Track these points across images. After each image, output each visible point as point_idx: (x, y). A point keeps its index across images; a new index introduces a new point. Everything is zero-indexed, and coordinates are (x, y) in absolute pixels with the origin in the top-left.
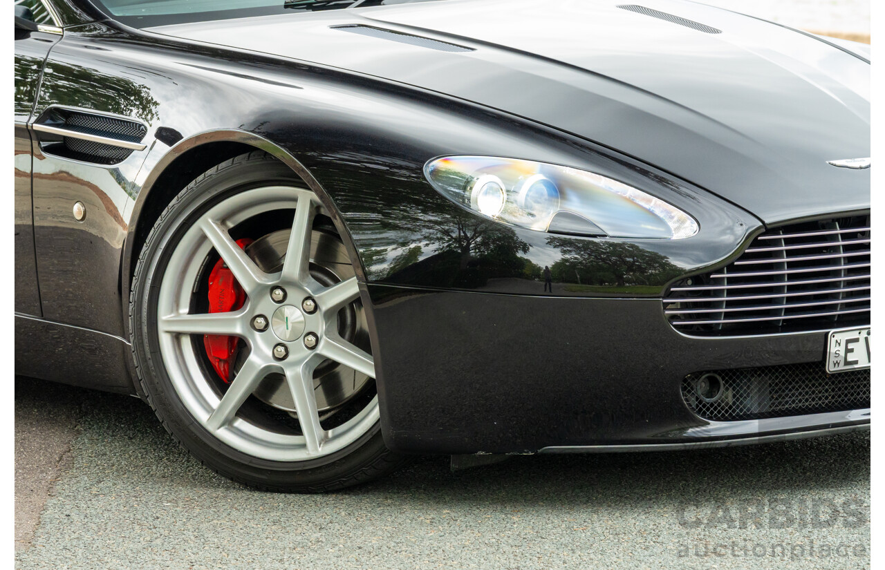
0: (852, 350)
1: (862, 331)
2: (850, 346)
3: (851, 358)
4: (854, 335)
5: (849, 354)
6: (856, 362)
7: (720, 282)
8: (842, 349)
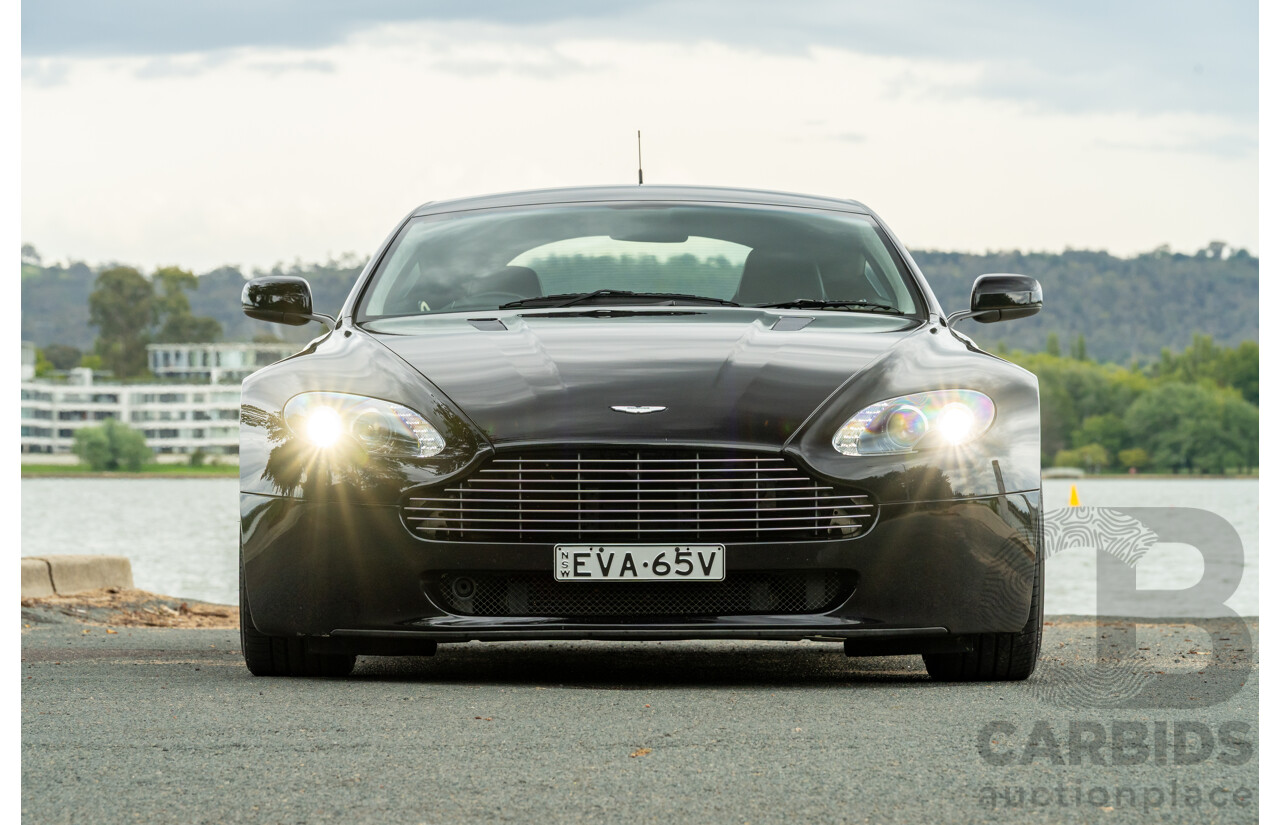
0: (583, 564)
1: (594, 548)
2: (580, 560)
3: (580, 570)
4: (586, 550)
5: (579, 567)
6: (589, 575)
7: (457, 495)
8: (570, 562)
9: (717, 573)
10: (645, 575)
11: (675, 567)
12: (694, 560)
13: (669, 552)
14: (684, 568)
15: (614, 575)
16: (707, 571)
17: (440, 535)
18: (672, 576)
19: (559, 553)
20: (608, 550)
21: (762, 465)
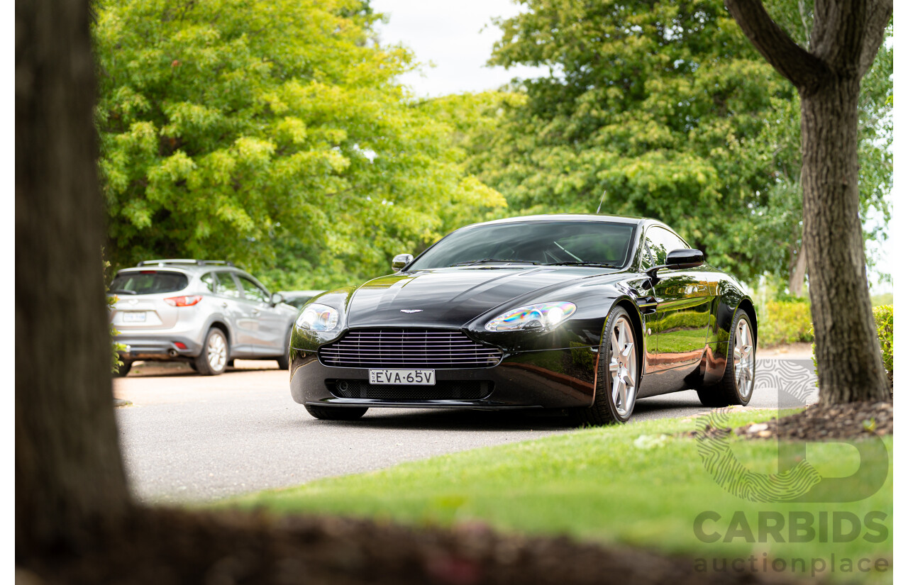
0: (380, 377)
1: (385, 370)
2: (379, 375)
3: (379, 379)
4: (381, 371)
6: (383, 382)
7: (337, 347)
8: (375, 376)
9: (432, 382)
10: (404, 382)
11: (415, 379)
12: (423, 376)
13: (413, 372)
14: (419, 379)
15: (392, 382)
16: (428, 381)
17: (337, 364)
18: (415, 383)
19: (371, 372)
20: (390, 371)
21: (453, 335)
